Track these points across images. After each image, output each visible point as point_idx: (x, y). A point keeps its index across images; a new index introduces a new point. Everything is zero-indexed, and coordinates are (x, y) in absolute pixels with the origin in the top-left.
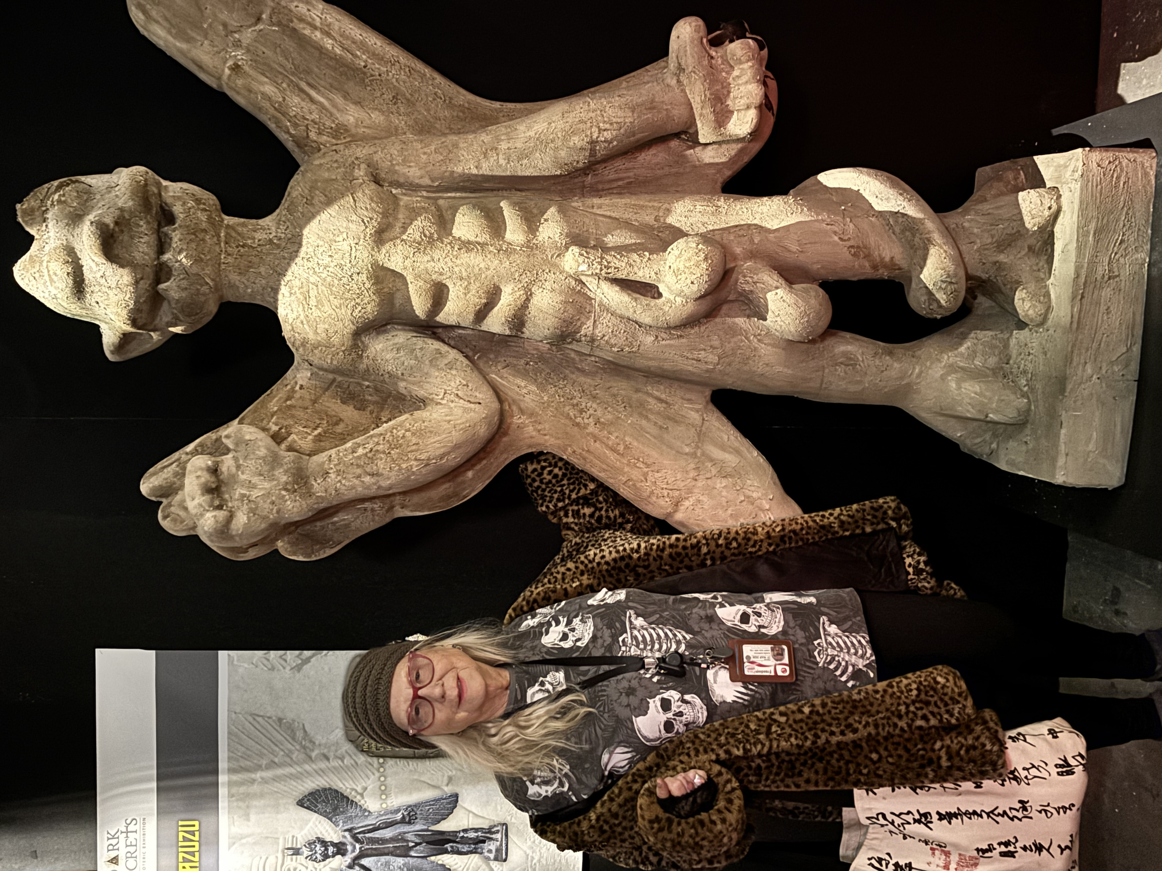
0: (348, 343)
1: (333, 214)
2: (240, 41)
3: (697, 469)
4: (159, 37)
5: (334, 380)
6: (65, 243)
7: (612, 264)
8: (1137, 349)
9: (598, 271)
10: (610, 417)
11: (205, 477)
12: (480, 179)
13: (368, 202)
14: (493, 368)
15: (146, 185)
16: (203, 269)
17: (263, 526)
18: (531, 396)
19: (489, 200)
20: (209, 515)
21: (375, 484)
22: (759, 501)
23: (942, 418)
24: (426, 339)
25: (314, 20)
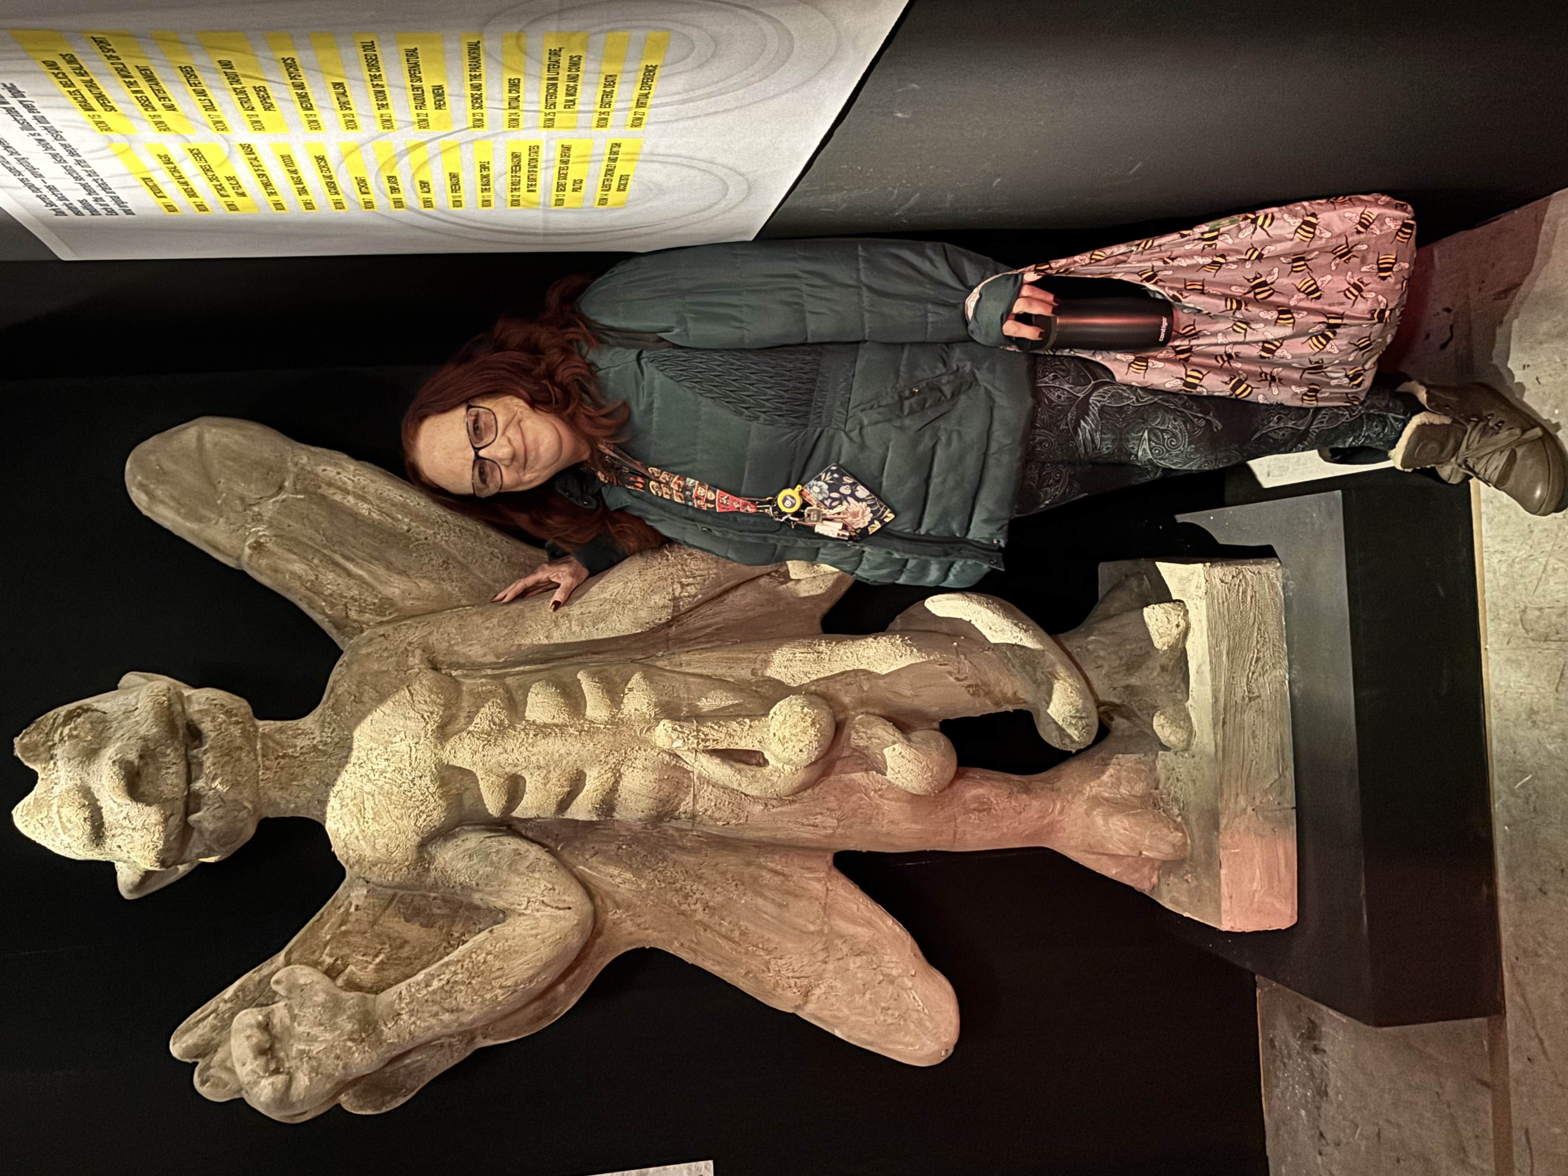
0: (412, 856)
1: (388, 712)
2: (260, 514)
3: (825, 949)
4: (166, 519)
5: (395, 895)
6: (79, 782)
7: (710, 736)
8: (1290, 774)
9: (695, 746)
10: (719, 899)
11: (258, 1036)
12: (551, 648)
13: (427, 694)
14: (580, 858)
15: (170, 705)
16: (241, 793)
17: (328, 1086)
18: (627, 886)
19: (564, 673)
20: (264, 1082)
21: (455, 1021)
22: (899, 980)
23: (1094, 857)
24: (501, 839)
25: (345, 483)
